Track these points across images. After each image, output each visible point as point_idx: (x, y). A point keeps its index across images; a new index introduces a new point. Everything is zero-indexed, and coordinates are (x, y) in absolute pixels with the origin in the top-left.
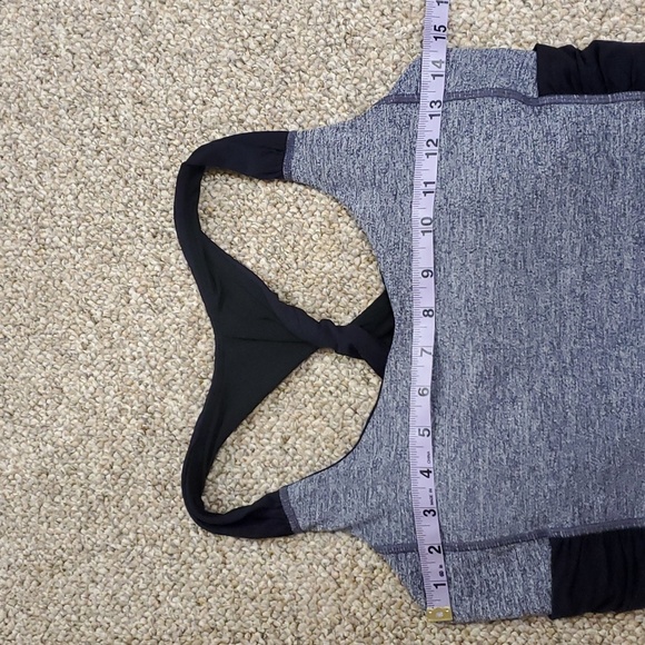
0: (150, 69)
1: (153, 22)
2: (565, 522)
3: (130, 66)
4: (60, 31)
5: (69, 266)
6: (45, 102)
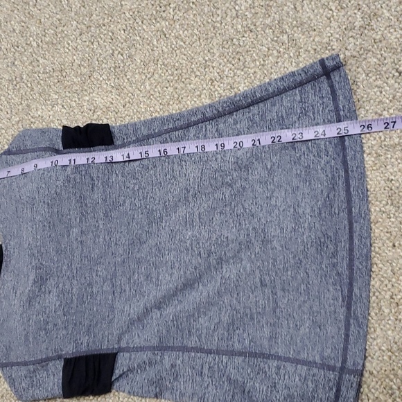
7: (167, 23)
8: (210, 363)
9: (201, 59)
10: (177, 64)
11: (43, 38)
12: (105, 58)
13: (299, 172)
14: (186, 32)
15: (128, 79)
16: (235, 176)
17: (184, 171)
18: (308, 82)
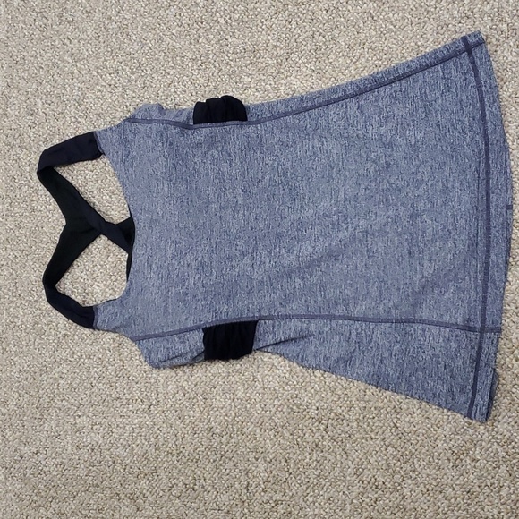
0: (83, 121)
1: (84, 98)
2: (209, 319)
3: (73, 120)
4: (39, 101)
5: (46, 220)
6: (33, 138)
7: (375, 5)
8: (357, 330)
9: (413, 44)
10: (386, 49)
11: (232, 14)
12: (304, 40)
13: (444, 148)
14: (396, 15)
15: (331, 63)
16: (379, 152)
17: (325, 147)
18: (450, 58)
